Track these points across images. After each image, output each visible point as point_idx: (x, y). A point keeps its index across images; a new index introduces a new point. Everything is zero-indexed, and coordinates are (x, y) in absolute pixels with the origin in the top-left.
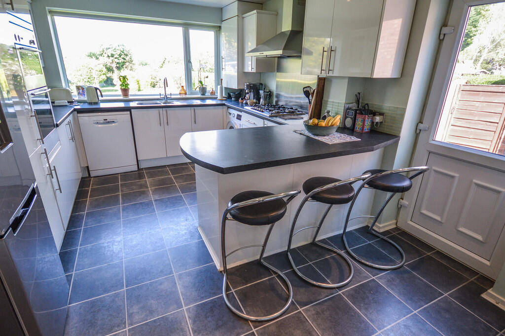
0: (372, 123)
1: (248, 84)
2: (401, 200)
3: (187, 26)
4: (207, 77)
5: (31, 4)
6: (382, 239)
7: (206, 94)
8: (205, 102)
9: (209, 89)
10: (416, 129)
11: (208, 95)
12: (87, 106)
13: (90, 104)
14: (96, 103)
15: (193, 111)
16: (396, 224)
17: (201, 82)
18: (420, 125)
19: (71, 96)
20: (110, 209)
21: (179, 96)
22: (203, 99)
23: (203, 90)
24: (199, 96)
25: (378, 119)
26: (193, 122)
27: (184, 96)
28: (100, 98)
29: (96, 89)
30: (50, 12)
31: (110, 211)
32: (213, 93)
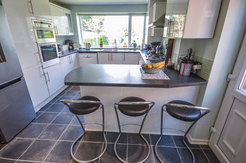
0: (192, 69)
1: (152, 42)
2: (212, 127)
3: (130, 15)
4: (138, 39)
5: (71, 12)
6: (188, 149)
7: (136, 47)
8: (136, 51)
9: (138, 45)
10: (227, 78)
11: (137, 47)
12: (86, 51)
13: (87, 49)
14: (89, 49)
15: (123, 55)
16: (208, 143)
17: (134, 41)
18: (230, 75)
19: (80, 46)
20: (75, 92)
21: (123, 48)
22: (134, 49)
23: (135, 45)
24: (133, 48)
25: (196, 67)
26: (123, 60)
27: (125, 48)
28: (90, 48)
29: (89, 44)
30: (78, 14)
31: (75, 93)
32: (139, 47)
